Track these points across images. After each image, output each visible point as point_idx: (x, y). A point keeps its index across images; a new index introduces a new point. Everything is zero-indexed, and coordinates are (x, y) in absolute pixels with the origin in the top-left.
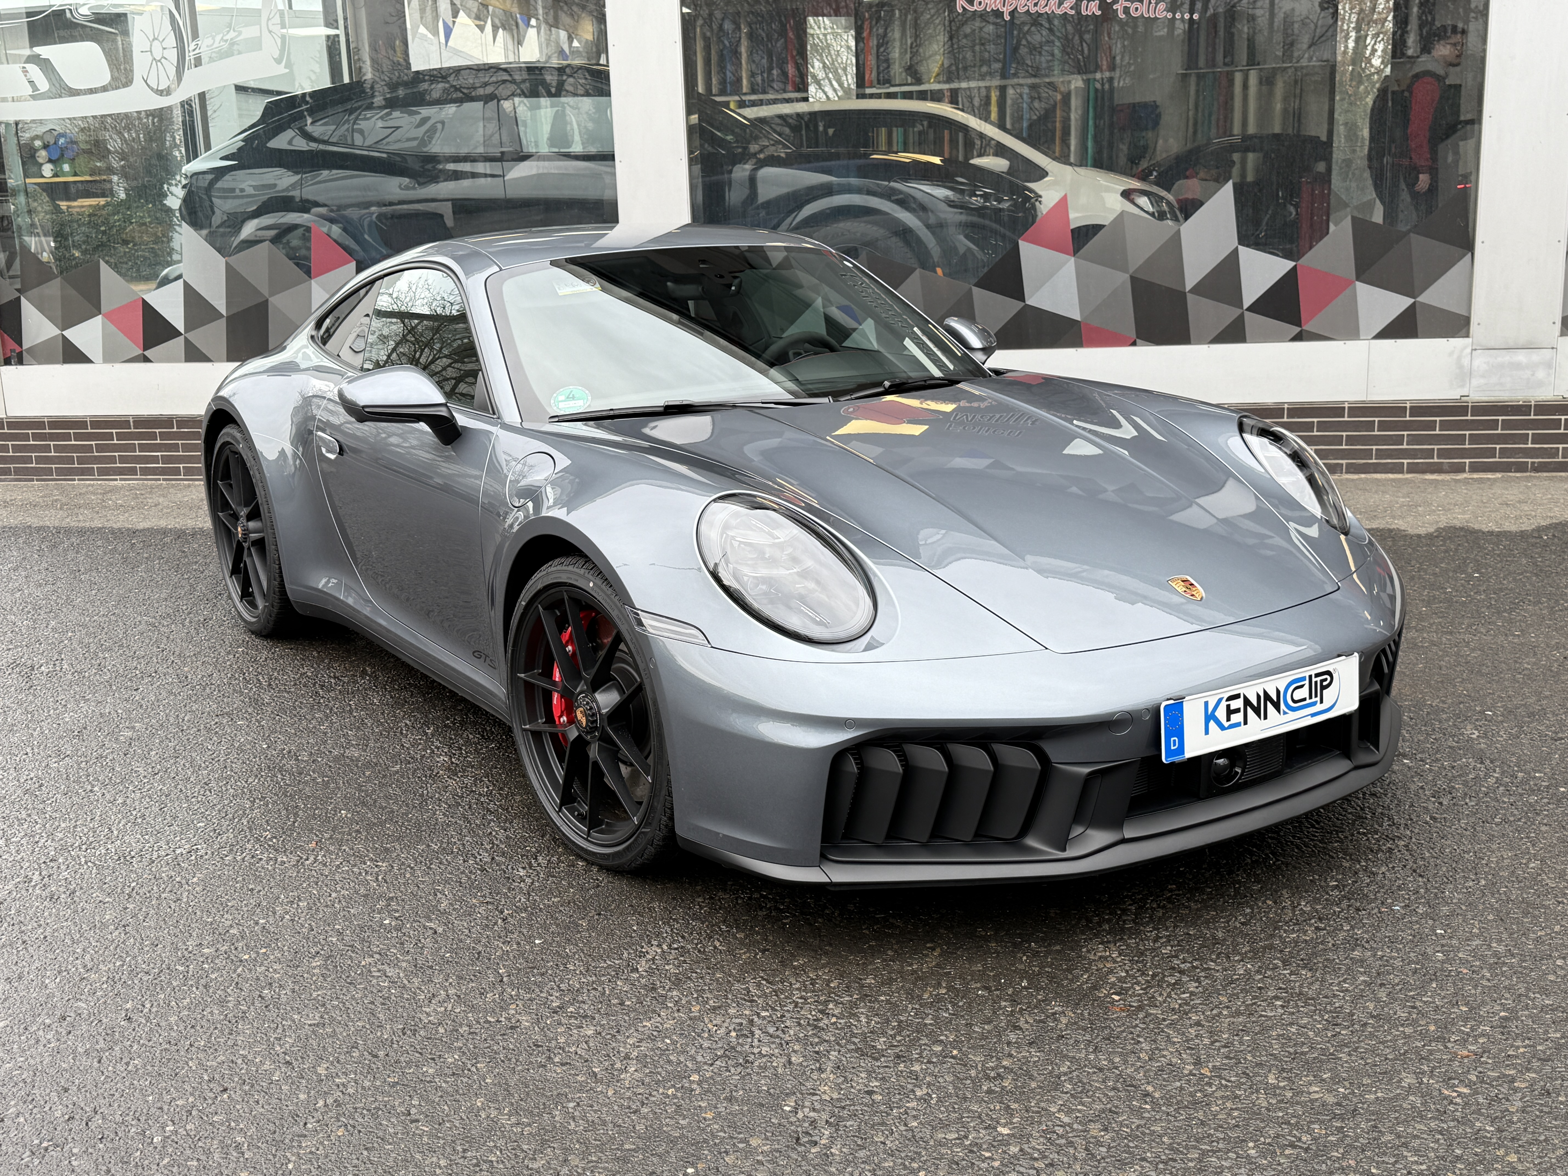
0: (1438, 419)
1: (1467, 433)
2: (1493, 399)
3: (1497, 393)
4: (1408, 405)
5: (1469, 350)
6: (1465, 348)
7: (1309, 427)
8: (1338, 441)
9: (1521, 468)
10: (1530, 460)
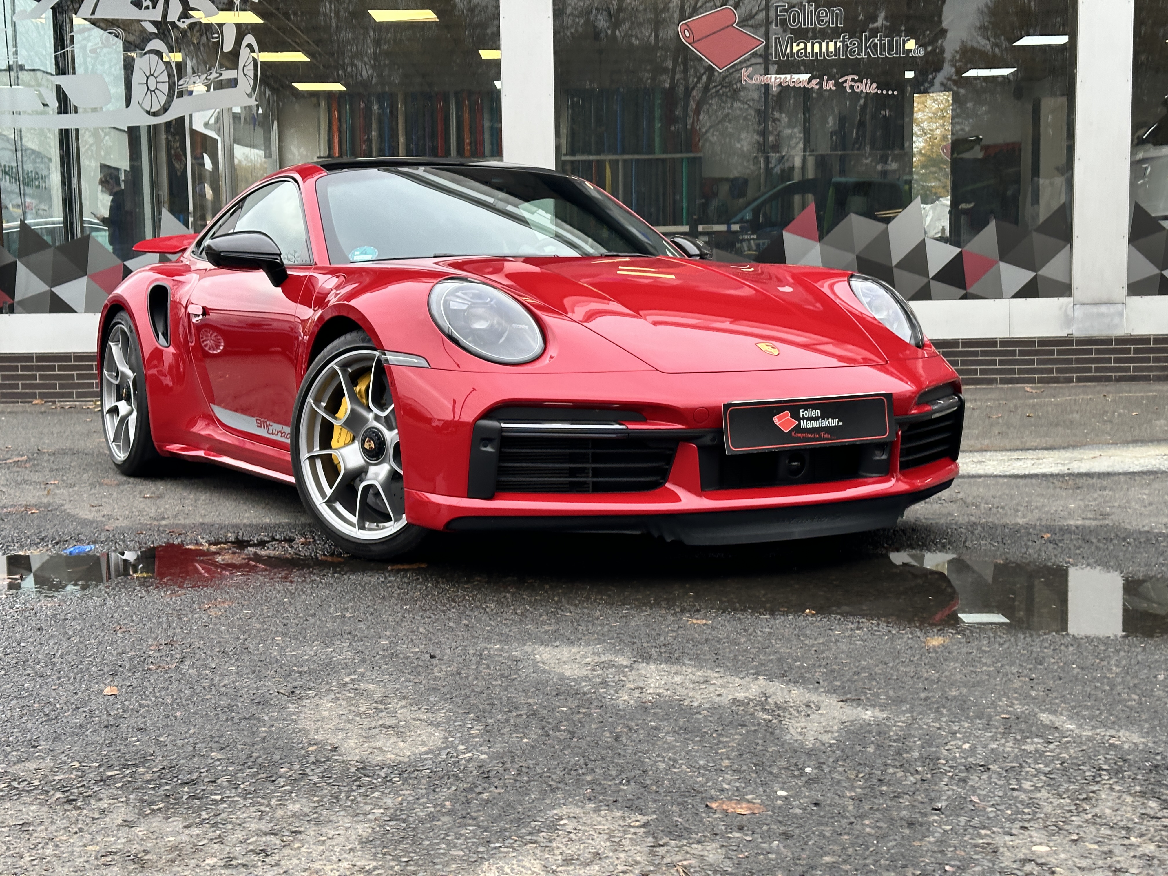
0: (1055, 348)
1: (1074, 357)
2: (1087, 335)
3: (1090, 332)
4: (1036, 340)
5: (1071, 305)
6: (1069, 304)
7: (975, 354)
8: (994, 363)
9: (1108, 379)
10: (1113, 374)
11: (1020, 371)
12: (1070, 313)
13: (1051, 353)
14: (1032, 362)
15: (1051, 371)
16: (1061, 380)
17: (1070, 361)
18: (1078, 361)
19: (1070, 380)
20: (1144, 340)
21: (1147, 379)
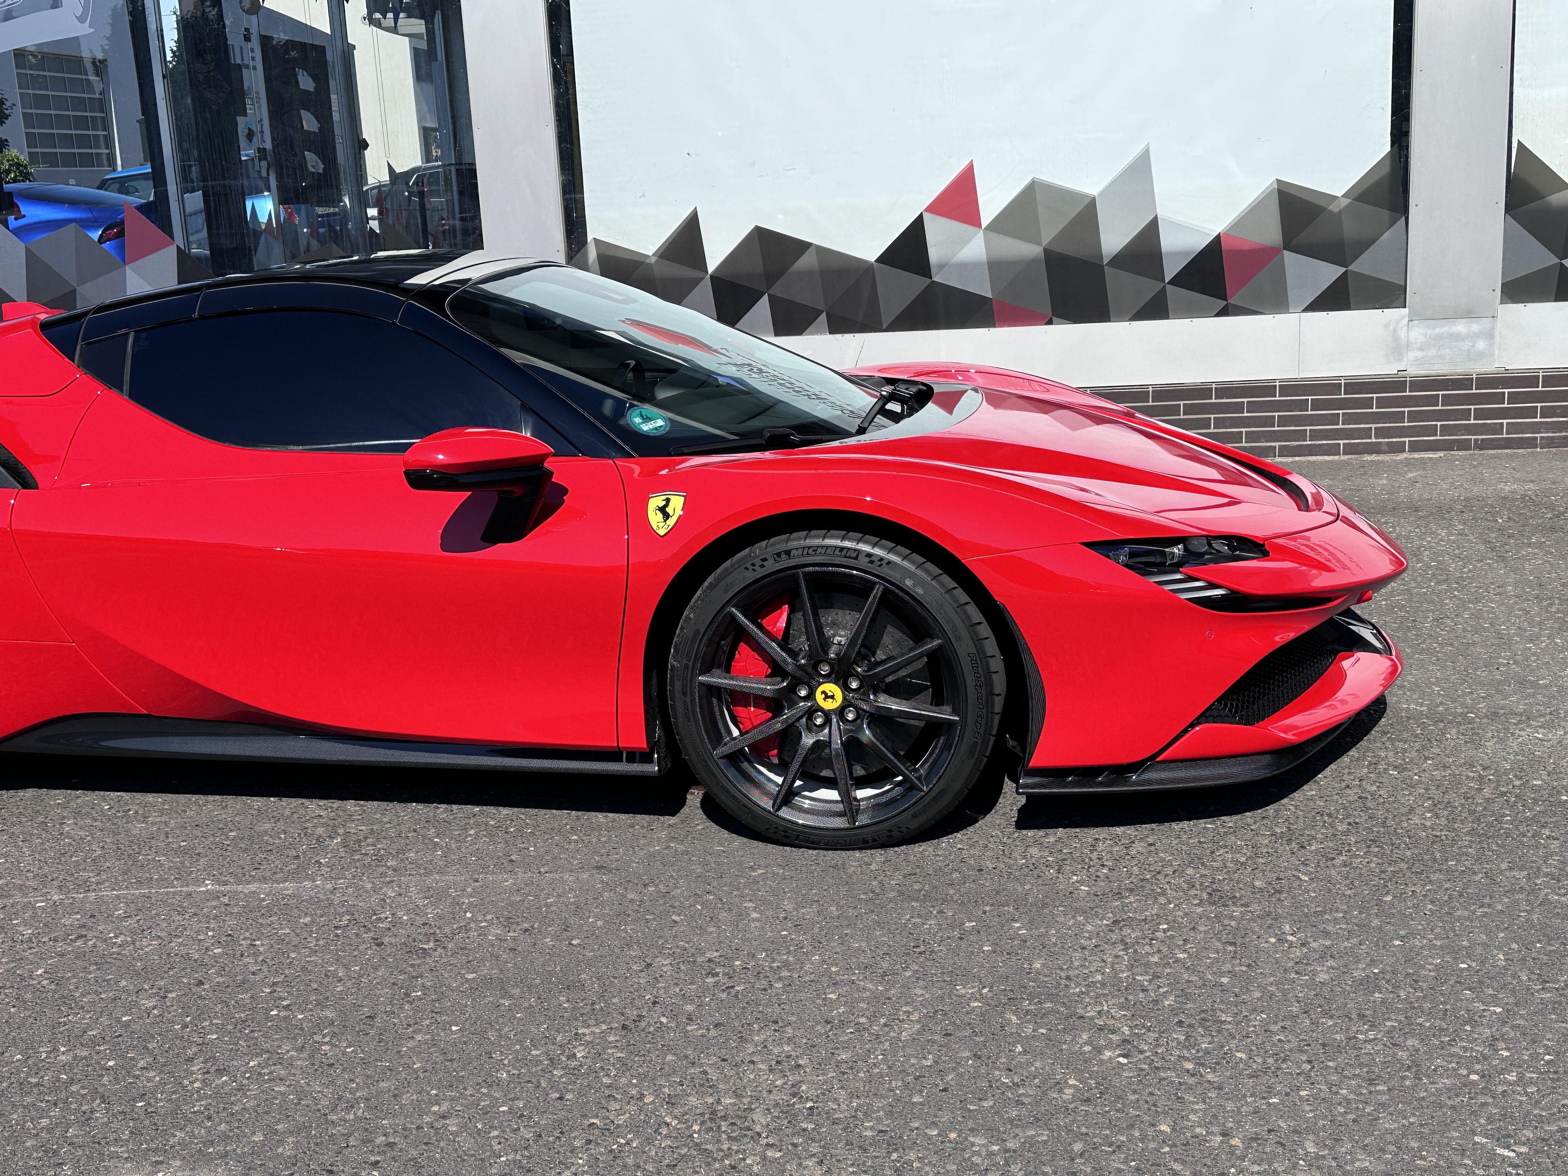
0: (1375, 396)
1: (1406, 410)
2: (1432, 372)
3: (1436, 367)
4: (1343, 382)
5: (1405, 321)
6: (1402, 318)
7: (1239, 407)
8: (1270, 422)
9: (1464, 445)
10: (1473, 437)
11: (1315, 435)
12: (1402, 334)
13: (1368, 403)
14: (1334, 419)
15: (1367, 433)
16: (1385, 448)
17: (1399, 417)
18: (1413, 416)
19: (1398, 448)
20: (1528, 379)
21: (1531, 443)
